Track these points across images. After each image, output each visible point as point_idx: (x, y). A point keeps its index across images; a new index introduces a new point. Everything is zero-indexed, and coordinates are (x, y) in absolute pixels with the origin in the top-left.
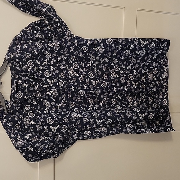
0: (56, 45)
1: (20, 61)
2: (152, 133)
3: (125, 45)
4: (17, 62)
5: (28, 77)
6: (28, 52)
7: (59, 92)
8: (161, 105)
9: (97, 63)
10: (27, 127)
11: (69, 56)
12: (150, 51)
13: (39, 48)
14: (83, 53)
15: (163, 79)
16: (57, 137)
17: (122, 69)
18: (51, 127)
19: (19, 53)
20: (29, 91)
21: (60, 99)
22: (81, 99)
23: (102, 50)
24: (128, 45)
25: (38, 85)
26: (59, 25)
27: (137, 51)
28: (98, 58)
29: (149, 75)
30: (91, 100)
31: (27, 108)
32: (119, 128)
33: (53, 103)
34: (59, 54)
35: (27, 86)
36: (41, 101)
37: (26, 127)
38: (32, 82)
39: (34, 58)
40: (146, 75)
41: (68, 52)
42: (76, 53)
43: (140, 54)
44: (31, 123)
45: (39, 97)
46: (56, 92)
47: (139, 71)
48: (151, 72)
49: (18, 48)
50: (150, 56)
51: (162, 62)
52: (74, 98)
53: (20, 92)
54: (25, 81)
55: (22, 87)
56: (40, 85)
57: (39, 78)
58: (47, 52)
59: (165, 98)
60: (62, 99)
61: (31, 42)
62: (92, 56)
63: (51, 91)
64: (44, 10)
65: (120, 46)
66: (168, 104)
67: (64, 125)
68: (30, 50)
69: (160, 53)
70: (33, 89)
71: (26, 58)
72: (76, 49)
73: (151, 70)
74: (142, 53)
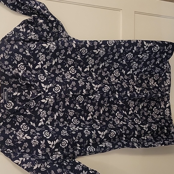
0: (52, 46)
1: (9, 64)
2: (162, 145)
3: (128, 47)
4: (6, 65)
5: (20, 84)
6: (19, 53)
7: (55, 98)
8: (164, 115)
9: (96, 67)
10: (21, 142)
11: (66, 59)
12: (153, 55)
13: (32, 49)
14: (81, 55)
15: (165, 86)
16: (56, 154)
17: (122, 74)
18: (49, 142)
19: (9, 54)
20: (21, 100)
21: (56, 107)
22: (80, 107)
23: (103, 53)
24: (131, 48)
25: (31, 93)
26: (54, 25)
27: (140, 54)
28: (97, 62)
29: (150, 81)
30: (91, 106)
31: (20, 119)
32: (125, 143)
33: (49, 113)
34: (54, 56)
35: (19, 94)
36: (36, 110)
37: (19, 142)
38: (24, 90)
39: (26, 60)
40: (147, 81)
41: (65, 54)
42: (73, 55)
43: (142, 58)
44: (26, 138)
45: (33, 105)
46: (52, 99)
47: (139, 76)
48: (152, 78)
49: (8, 48)
50: (153, 61)
51: (165, 68)
52: (72, 106)
53: (11, 102)
54: (16, 89)
55: (13, 96)
56: (33, 94)
57: (32, 83)
58: (41, 54)
59: (167, 108)
60: (59, 107)
61: (22, 43)
62: (91, 59)
63: (46, 99)
64: (38, 7)
65: (123, 48)
66: (170, 114)
67: (63, 140)
68: (21, 50)
69: (164, 57)
70: (26, 98)
71: (16, 60)
72: (74, 51)
73: (153, 76)
74: (145, 57)
